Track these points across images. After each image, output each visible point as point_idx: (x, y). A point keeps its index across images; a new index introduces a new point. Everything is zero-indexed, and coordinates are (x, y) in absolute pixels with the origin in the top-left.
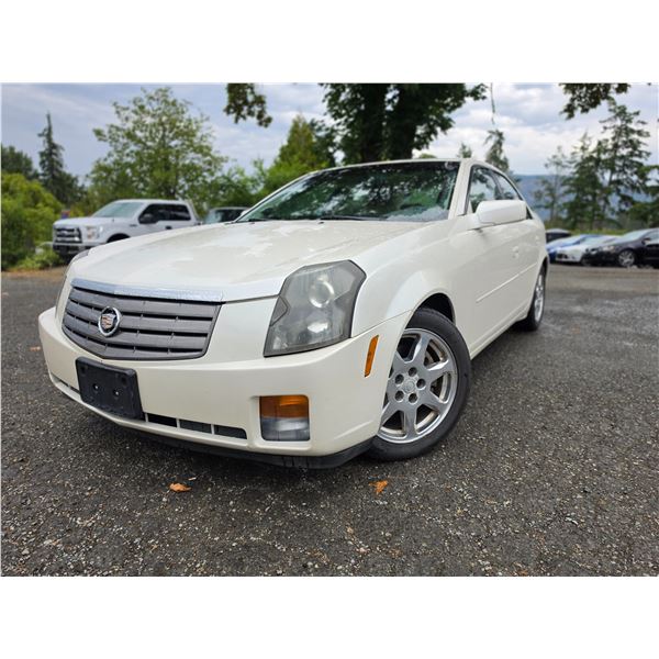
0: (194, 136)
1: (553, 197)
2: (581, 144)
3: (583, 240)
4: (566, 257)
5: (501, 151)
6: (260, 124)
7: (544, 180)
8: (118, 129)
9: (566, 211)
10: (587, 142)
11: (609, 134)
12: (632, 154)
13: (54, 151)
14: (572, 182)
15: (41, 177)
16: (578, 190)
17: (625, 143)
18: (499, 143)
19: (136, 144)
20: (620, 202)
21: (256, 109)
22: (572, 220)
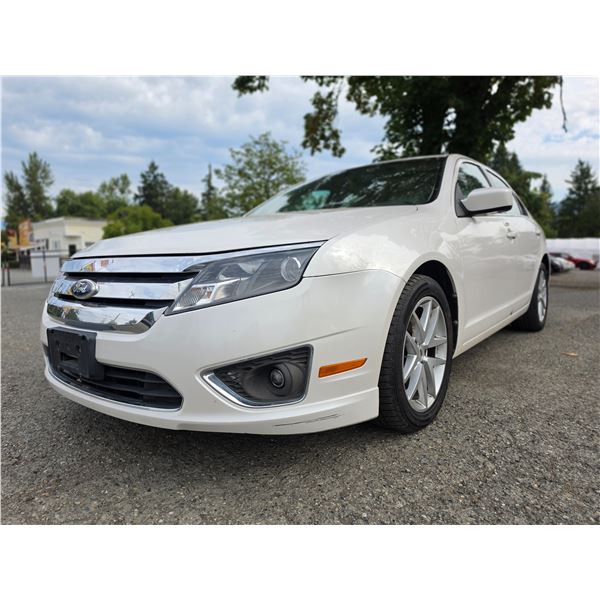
6: (335, 155)
8: (231, 168)
21: (332, 142)
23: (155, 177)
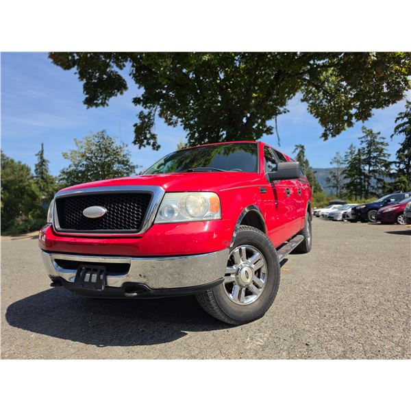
0: (119, 155)
1: (337, 181)
2: (349, 151)
5: (304, 156)
6: (154, 149)
7: (331, 171)
8: (76, 152)
9: (345, 188)
10: (353, 150)
11: (365, 145)
12: (379, 155)
13: (44, 163)
14: (347, 172)
15: (35, 178)
16: (351, 177)
17: (375, 149)
18: (302, 152)
19: (86, 161)
20: (377, 182)
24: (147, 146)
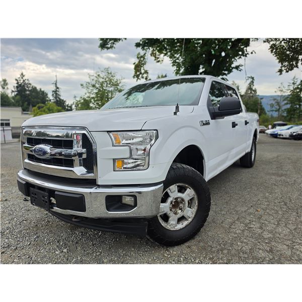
0: (118, 85)
1: (280, 106)
2: (293, 82)
3: (292, 127)
4: (282, 135)
5: (253, 85)
7: (274, 98)
8: (89, 83)
9: (285, 112)
10: (296, 81)
13: (58, 90)
14: (288, 99)
15: (52, 101)
16: (291, 103)
18: (252, 82)
19: (96, 90)
21: (145, 75)
22: (289, 117)
23: (24, 81)
24: (142, 79)
